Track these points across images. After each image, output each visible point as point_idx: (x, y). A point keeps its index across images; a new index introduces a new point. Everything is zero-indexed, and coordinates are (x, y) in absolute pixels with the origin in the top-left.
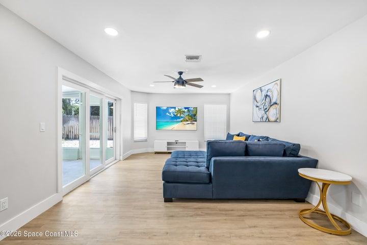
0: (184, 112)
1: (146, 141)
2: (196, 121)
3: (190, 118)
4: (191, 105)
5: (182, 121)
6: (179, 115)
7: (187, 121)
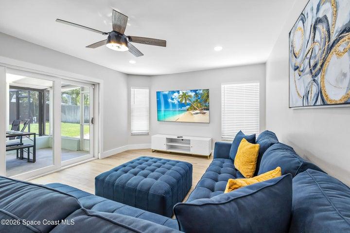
0: (190, 96)
1: (148, 134)
2: (208, 109)
3: (199, 105)
4: (201, 86)
5: (188, 110)
6: (184, 102)
7: (195, 109)
